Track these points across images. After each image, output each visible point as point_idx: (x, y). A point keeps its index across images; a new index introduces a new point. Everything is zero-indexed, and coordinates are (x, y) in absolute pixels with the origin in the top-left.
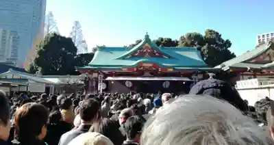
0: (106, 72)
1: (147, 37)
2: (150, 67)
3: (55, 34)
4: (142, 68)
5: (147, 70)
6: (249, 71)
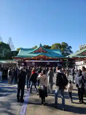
0: (25, 58)
1: (41, 45)
2: (43, 57)
3: (2, 42)
4: (39, 57)
6: (80, 58)
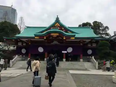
4: (51, 38)
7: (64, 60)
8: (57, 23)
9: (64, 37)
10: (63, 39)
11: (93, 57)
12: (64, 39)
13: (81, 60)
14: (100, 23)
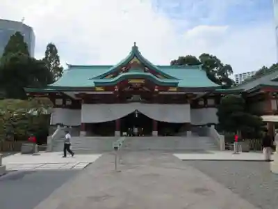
1: (135, 49)
5: (136, 90)
7: (155, 133)
8: (135, 58)
9: (156, 87)
10: (154, 90)
11: (213, 127)
12: (156, 90)
13: (189, 133)
14: (215, 57)
